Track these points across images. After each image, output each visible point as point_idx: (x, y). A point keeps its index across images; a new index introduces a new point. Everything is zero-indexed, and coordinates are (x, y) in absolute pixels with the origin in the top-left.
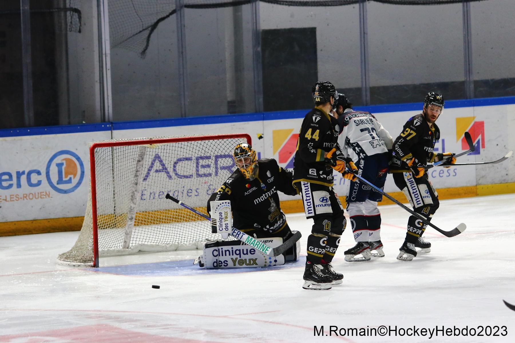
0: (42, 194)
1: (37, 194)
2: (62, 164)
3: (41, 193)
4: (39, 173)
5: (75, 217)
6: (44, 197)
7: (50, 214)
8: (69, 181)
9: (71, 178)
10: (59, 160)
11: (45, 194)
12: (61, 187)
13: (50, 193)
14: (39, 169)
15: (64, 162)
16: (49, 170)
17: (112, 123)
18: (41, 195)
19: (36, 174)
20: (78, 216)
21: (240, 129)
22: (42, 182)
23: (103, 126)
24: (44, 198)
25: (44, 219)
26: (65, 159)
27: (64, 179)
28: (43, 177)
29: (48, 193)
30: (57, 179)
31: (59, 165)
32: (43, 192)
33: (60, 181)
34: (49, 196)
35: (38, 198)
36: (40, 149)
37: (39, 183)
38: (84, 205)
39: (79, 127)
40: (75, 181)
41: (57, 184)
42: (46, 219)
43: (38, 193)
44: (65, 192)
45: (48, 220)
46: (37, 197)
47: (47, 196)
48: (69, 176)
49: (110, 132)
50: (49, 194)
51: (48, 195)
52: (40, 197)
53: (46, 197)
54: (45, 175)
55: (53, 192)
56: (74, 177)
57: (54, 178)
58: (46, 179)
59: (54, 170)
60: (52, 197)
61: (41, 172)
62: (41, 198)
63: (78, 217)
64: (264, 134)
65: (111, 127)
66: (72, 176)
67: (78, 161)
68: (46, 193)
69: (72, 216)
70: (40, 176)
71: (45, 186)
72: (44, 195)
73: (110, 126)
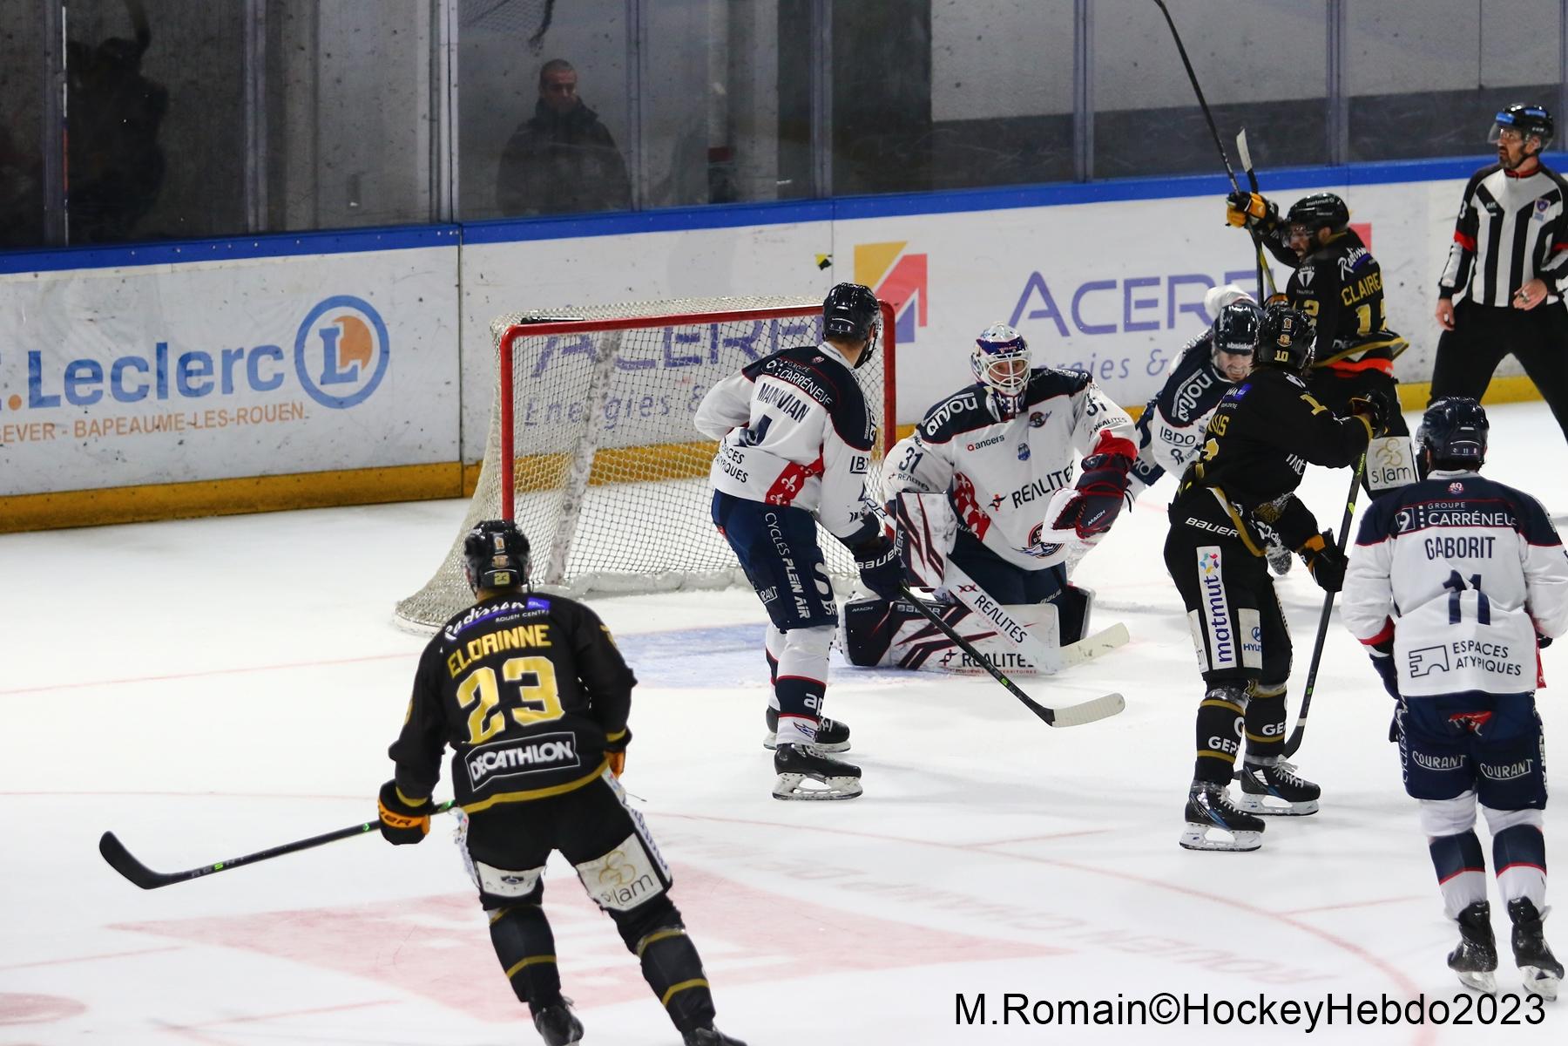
0: (284, 408)
1: (270, 409)
2: (335, 332)
3: (281, 406)
4: (277, 353)
5: (364, 469)
6: (289, 415)
7: (302, 460)
8: (351, 377)
9: (355, 368)
10: (326, 320)
11: (290, 408)
12: (331, 390)
13: (304, 405)
14: (279, 344)
15: (341, 326)
16: (304, 346)
17: (460, 226)
18: (283, 413)
19: (272, 358)
20: (369, 466)
21: (775, 241)
22: (286, 378)
23: (439, 233)
24: (287, 419)
25: (287, 475)
26: (343, 319)
27: (339, 371)
28: (287, 365)
29: (298, 407)
30: (322, 370)
31: (328, 336)
32: (286, 405)
33: (329, 376)
34: (300, 416)
35: (274, 419)
36: (283, 291)
37: (278, 380)
38: (385, 438)
39: (379, 237)
40: (365, 375)
41: (322, 383)
42: (294, 475)
43: (275, 407)
44: (341, 403)
45: (296, 478)
46: (270, 416)
47: (296, 414)
48: (352, 363)
49: (456, 248)
50: (302, 408)
51: (297, 411)
52: (277, 418)
53: (293, 418)
54: (293, 360)
55: (310, 403)
56: (365, 364)
57: (315, 369)
58: (293, 369)
59: (314, 346)
60: (307, 417)
61: (284, 351)
62: (281, 418)
63: (371, 469)
64: (834, 256)
65: (458, 235)
66: (358, 362)
67: (375, 323)
68: (294, 406)
69: (356, 466)
70: (279, 363)
71: (292, 389)
72: (288, 411)
73: (457, 233)
